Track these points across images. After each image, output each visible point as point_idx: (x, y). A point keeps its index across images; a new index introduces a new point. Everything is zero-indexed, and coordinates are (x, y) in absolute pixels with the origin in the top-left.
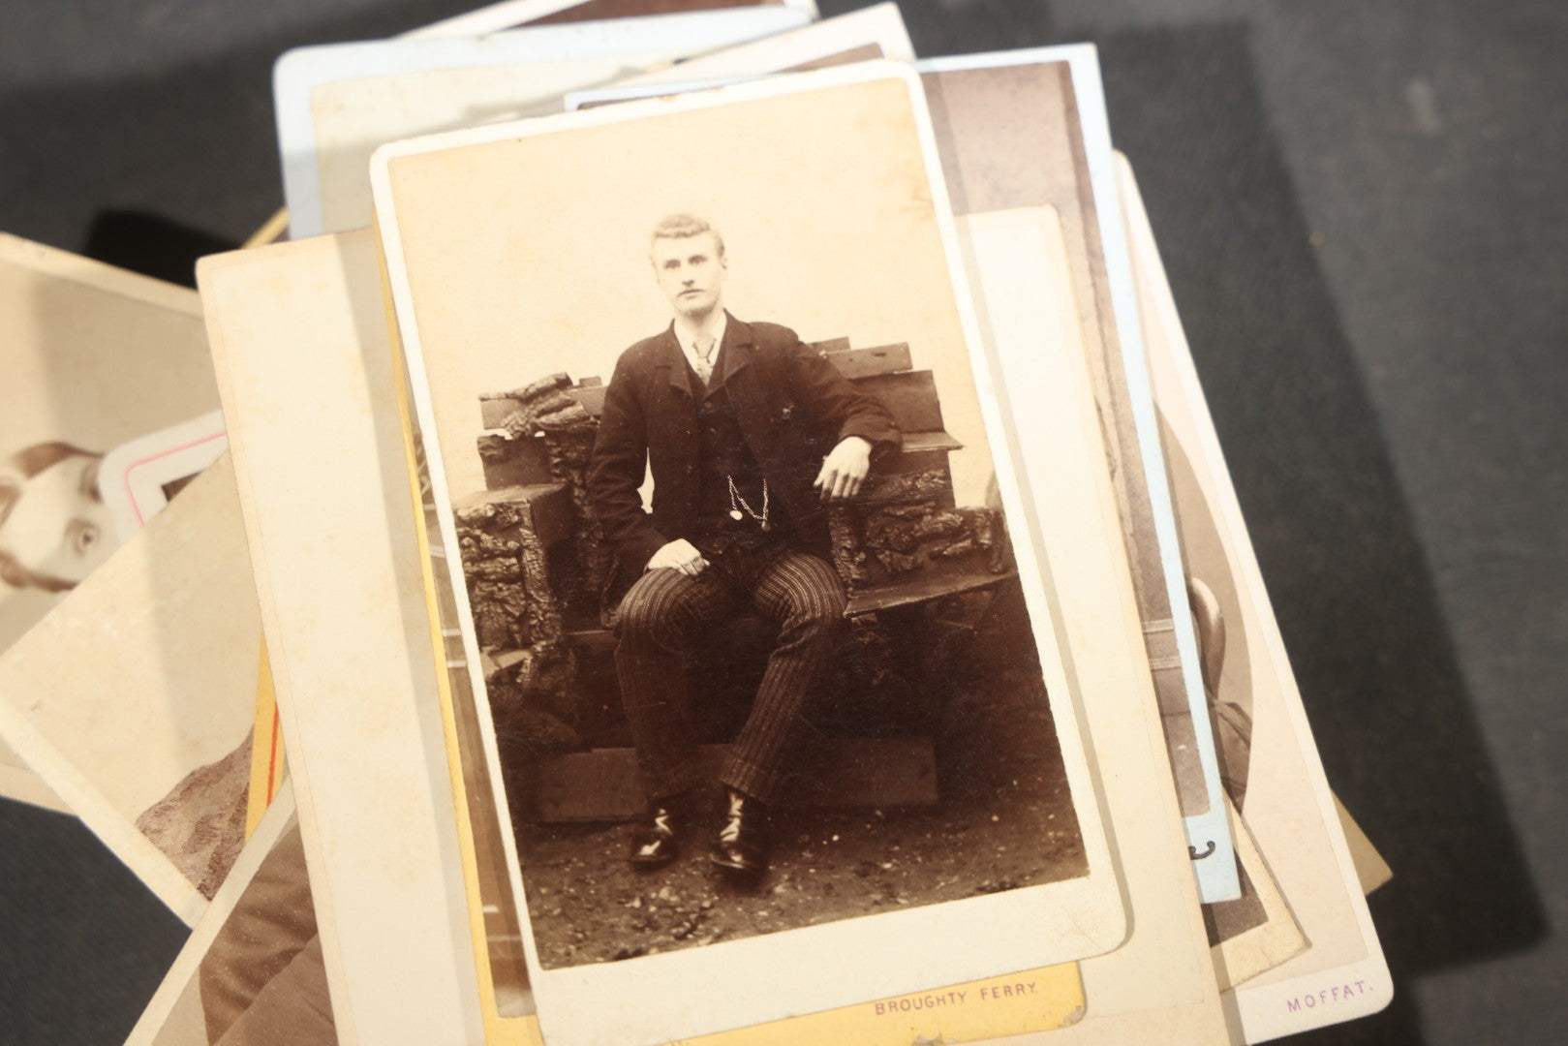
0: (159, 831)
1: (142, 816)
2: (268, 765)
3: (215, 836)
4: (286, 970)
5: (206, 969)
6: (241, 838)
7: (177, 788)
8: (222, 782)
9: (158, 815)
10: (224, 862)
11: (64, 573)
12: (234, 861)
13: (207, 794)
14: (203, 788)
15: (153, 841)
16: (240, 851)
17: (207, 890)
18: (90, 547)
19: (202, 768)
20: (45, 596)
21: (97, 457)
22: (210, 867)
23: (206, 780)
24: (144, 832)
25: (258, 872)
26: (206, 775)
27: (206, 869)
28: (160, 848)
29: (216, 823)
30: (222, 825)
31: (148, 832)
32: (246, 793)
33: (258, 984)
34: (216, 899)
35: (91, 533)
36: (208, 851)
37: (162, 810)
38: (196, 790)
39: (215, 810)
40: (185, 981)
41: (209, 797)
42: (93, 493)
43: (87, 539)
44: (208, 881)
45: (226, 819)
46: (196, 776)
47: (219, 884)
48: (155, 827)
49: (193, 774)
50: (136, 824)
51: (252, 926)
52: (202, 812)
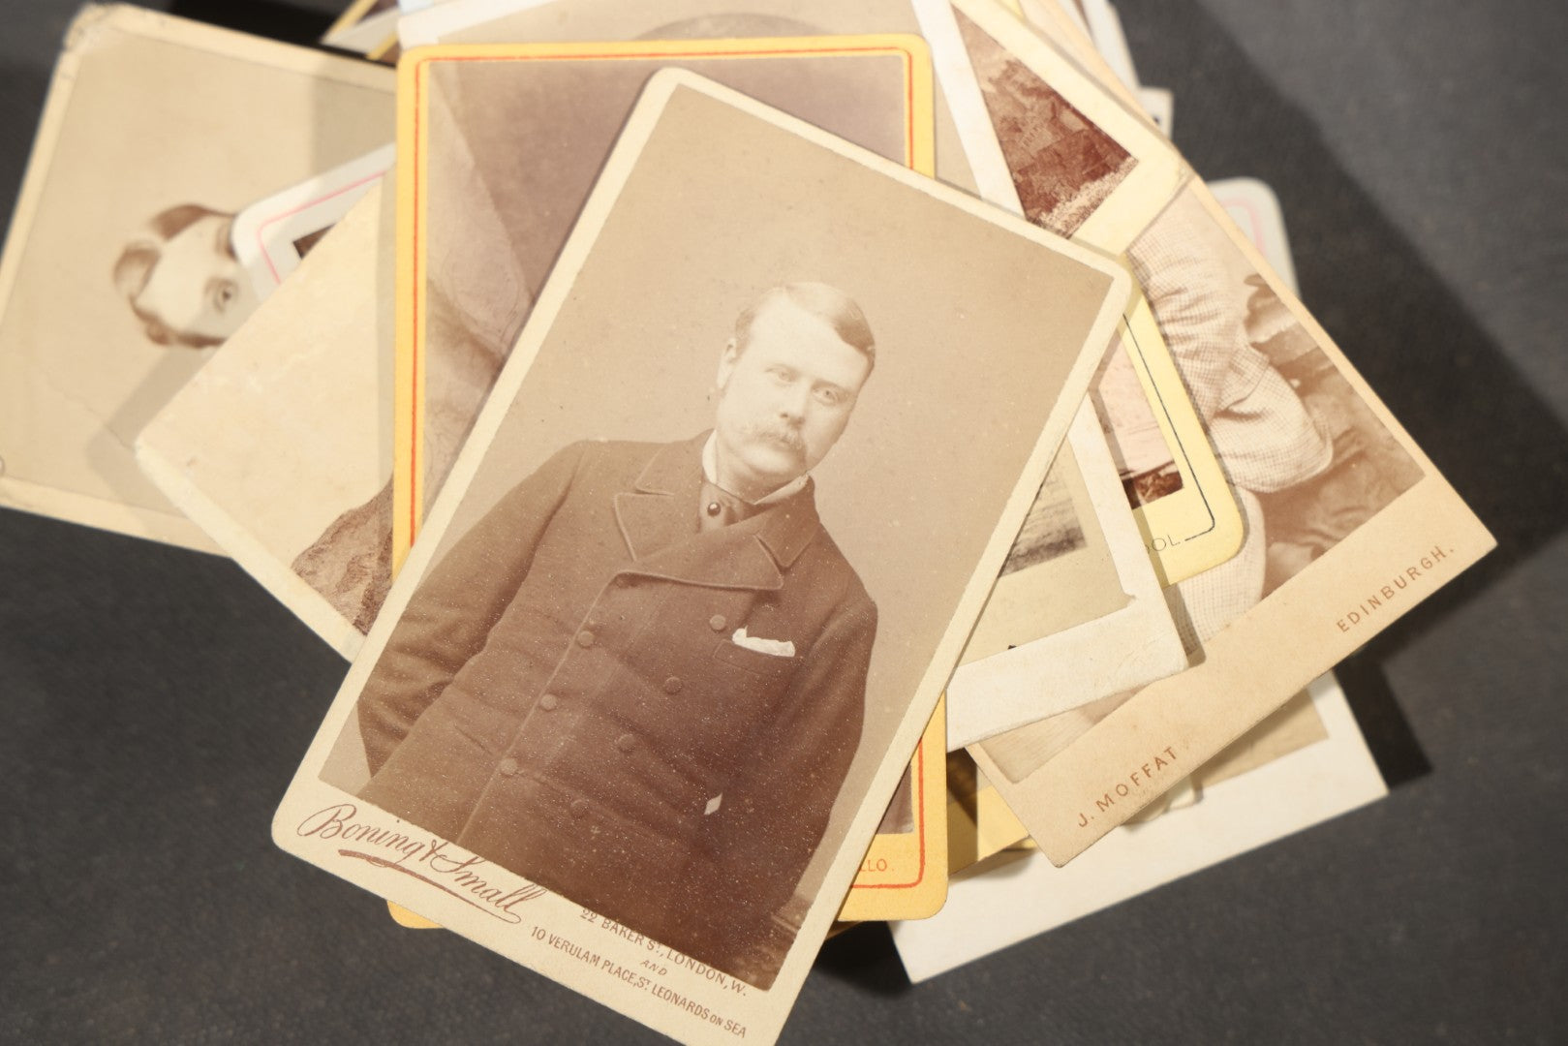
0: (313, 573)
1: (297, 560)
2: (409, 510)
3: (366, 574)
4: (437, 702)
5: (363, 706)
6: (389, 576)
7: (327, 531)
8: (368, 523)
9: (311, 557)
10: (376, 599)
11: (209, 330)
12: (385, 596)
13: (356, 535)
14: (352, 530)
15: (309, 583)
16: (390, 588)
17: (363, 624)
18: (230, 303)
19: (350, 511)
20: (191, 353)
21: (233, 217)
22: (364, 604)
23: (354, 522)
24: (299, 574)
25: (405, 612)
26: (354, 518)
27: (360, 606)
28: (316, 589)
29: (366, 562)
30: (372, 564)
31: (303, 574)
32: (391, 533)
33: (411, 716)
34: (370, 634)
35: (229, 290)
36: (360, 590)
37: (315, 553)
38: (346, 533)
39: (365, 550)
40: (345, 717)
41: (358, 538)
42: (230, 252)
43: (226, 296)
44: (363, 617)
45: (375, 558)
46: (345, 519)
47: (373, 618)
48: (310, 569)
49: (341, 517)
50: (292, 567)
51: (404, 663)
52: (353, 552)
